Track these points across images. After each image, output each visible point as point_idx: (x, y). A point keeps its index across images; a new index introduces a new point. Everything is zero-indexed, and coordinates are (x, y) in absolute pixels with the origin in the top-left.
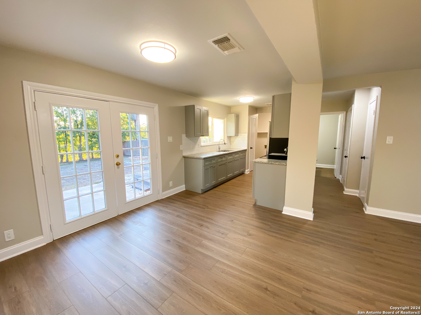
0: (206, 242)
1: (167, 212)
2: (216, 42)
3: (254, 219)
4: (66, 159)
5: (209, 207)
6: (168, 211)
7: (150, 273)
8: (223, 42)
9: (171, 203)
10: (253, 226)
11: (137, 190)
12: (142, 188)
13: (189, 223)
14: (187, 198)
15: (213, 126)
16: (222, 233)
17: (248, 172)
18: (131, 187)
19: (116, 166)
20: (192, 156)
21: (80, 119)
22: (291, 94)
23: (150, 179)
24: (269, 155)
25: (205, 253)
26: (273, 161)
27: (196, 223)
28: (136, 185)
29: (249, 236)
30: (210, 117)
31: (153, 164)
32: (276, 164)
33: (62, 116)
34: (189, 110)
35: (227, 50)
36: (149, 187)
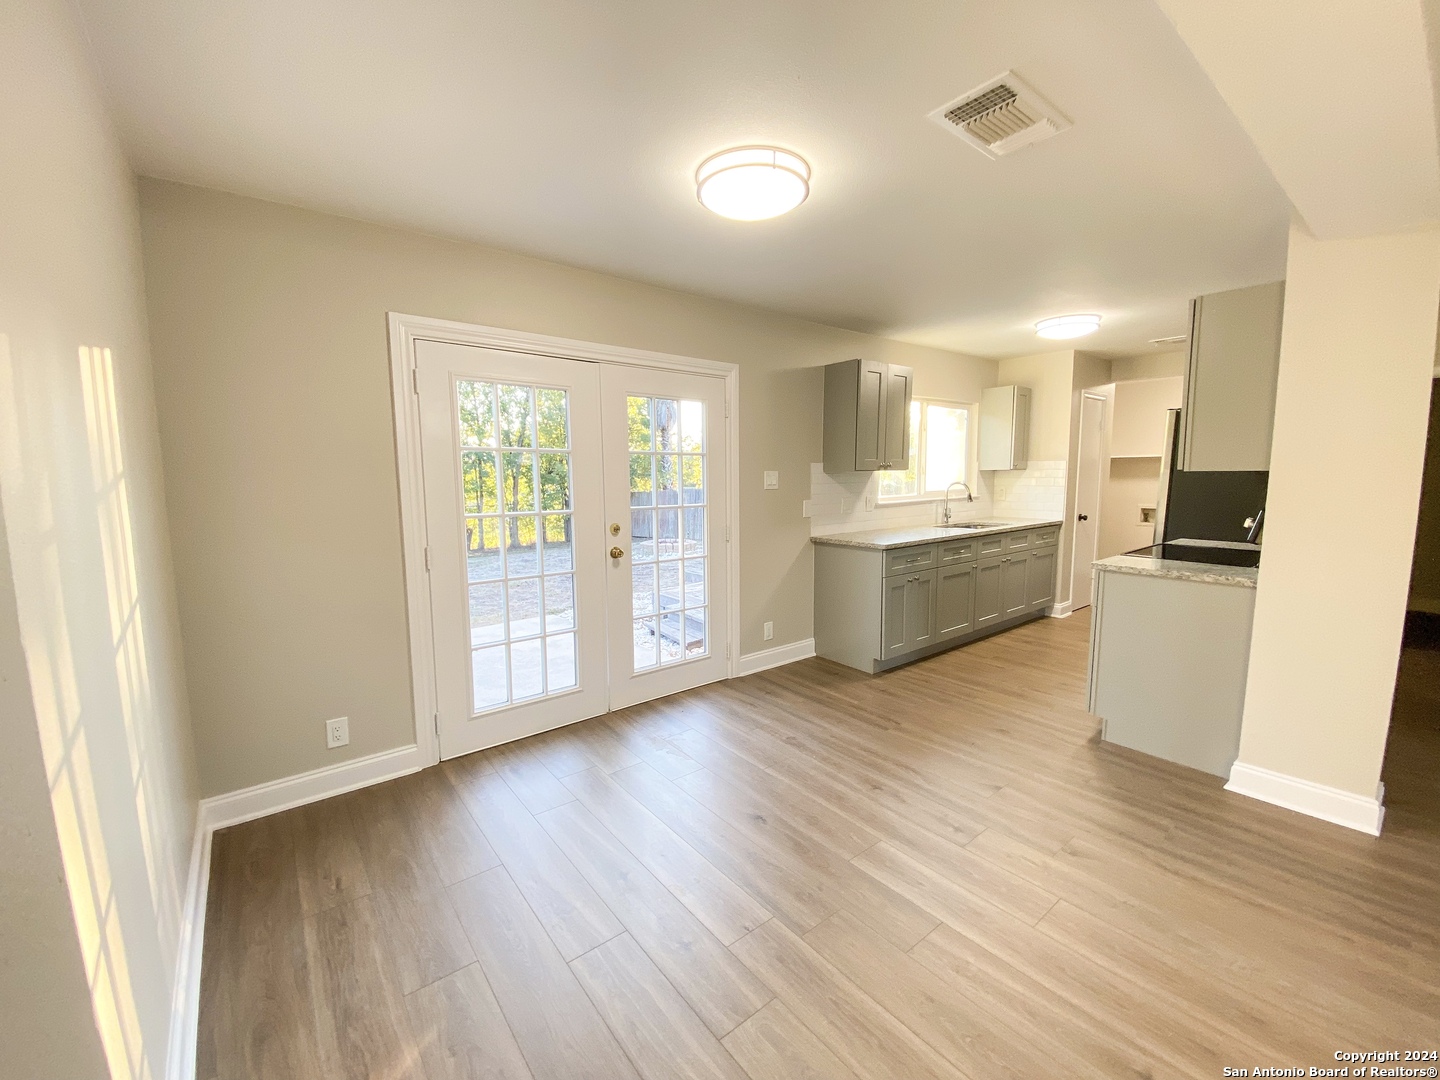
0: (888, 847)
1: (754, 721)
2: (958, 114)
3: (1093, 795)
4: (478, 541)
5: (904, 725)
6: (758, 718)
7: (701, 916)
8: (987, 109)
9: (767, 693)
10: (1090, 820)
11: (662, 641)
12: (680, 639)
13: (829, 769)
14: (823, 684)
15: (924, 433)
16: (956, 825)
17: (1064, 611)
18: (647, 630)
19: (610, 560)
20: (845, 539)
21: (516, 427)
22: (1283, 284)
23: (705, 607)
24: (1164, 546)
25: (890, 885)
26: (1188, 570)
27: (855, 775)
28: (665, 629)
29: (1071, 858)
30: (916, 399)
31: (714, 561)
32: (1204, 582)
33: (473, 419)
34: (841, 381)
35: (1002, 138)
36: (699, 636)
